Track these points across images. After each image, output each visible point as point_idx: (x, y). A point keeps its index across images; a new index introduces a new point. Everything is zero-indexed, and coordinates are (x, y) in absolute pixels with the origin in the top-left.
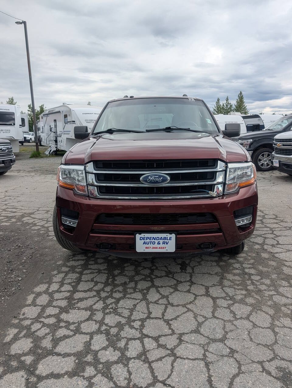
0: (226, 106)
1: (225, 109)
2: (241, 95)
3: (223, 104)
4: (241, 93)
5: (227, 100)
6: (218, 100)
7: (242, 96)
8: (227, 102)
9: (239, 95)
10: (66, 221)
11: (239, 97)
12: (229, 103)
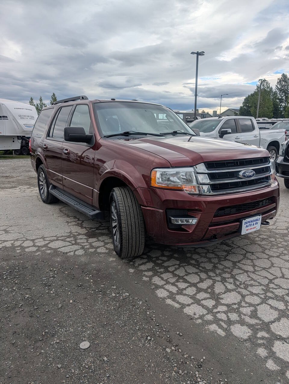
0: (40, 107)
1: (40, 109)
2: (54, 96)
3: (37, 104)
4: (54, 95)
5: (41, 100)
6: (32, 99)
7: (56, 98)
8: (41, 103)
9: (52, 97)
10: (177, 221)
11: (52, 98)
12: (44, 103)
